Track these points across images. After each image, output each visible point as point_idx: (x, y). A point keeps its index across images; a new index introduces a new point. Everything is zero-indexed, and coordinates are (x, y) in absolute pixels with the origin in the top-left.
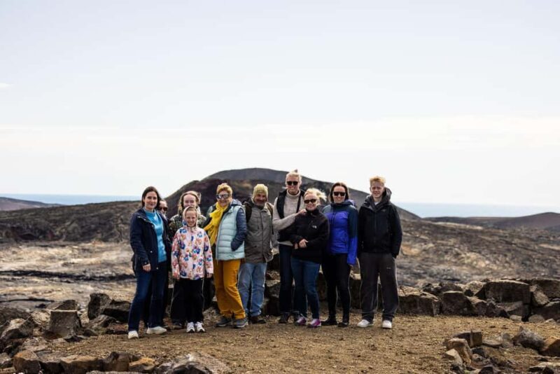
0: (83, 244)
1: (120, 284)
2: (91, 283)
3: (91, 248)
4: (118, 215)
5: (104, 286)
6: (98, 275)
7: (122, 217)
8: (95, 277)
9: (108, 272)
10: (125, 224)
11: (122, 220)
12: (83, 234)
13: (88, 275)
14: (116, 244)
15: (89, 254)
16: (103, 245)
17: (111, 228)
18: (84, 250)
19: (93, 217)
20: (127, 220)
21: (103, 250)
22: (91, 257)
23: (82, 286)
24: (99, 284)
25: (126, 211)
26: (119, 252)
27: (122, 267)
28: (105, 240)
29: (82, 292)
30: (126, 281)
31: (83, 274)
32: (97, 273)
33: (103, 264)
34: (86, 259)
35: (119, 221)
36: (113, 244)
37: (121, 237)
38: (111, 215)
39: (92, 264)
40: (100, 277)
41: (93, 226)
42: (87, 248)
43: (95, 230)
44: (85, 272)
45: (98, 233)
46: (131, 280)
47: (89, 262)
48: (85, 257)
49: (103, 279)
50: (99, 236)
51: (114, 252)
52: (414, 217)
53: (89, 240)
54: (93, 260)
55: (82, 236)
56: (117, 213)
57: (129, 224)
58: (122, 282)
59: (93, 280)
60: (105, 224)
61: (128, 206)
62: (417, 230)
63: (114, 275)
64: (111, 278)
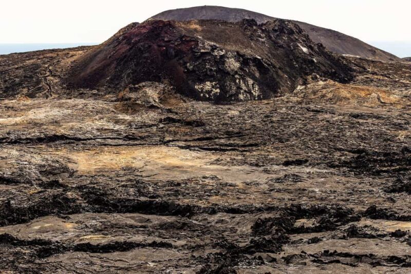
0: (6, 101)
1: (51, 147)
2: (17, 147)
3: (16, 105)
4: (46, 66)
5: (32, 150)
6: (24, 137)
7: (50, 68)
8: (21, 139)
9: (35, 133)
10: (54, 76)
11: (50, 71)
12: (6, 90)
13: (12, 137)
14: (45, 100)
15: (14, 113)
16: (29, 102)
17: (38, 82)
18: (8, 108)
19: (17, 69)
20: (57, 71)
21: (29, 108)
22: (15, 116)
23: (5, 150)
24: (25, 148)
25: (55, 61)
26: (48, 109)
27: (52, 127)
28: (31, 96)
29: (6, 158)
30: (57, 142)
31: (7, 136)
32: (23, 134)
33: (30, 123)
34: (10, 119)
35: (48, 74)
36: (41, 101)
37: (50, 91)
38: (37, 66)
39: (17, 124)
40: (27, 139)
41: (17, 80)
42: (11, 105)
43: (20, 84)
44: (9, 134)
45: (24, 88)
46: (63, 142)
47: (13, 123)
48: (9, 116)
49: (29, 141)
50: (25, 91)
51: (43, 110)
52: (392, 57)
53: (13, 96)
54: (18, 119)
55: (5, 92)
56: (45, 63)
57: (59, 77)
58: (52, 144)
59: (19, 143)
60: (31, 77)
61: (58, 55)
62: (396, 73)
63: (42, 136)
64: (40, 140)
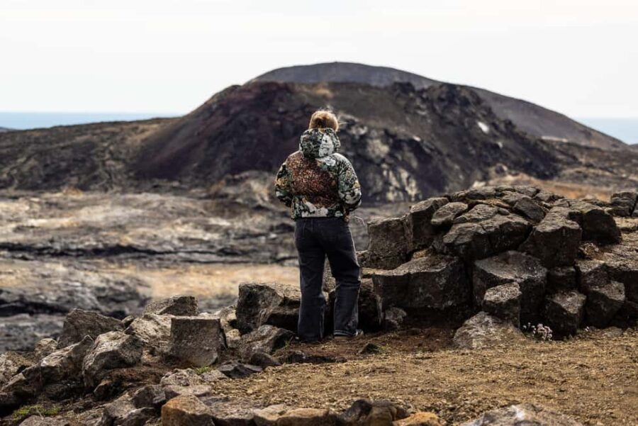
0: (47, 195)
1: (112, 262)
2: (64, 261)
3: (62, 201)
4: (106, 145)
5: (85, 266)
6: (74, 247)
7: (112, 148)
8: (69, 250)
9: (90, 242)
10: (117, 159)
11: (111, 153)
12: (47, 179)
13: (58, 246)
14: (103, 194)
15: (58, 211)
16: (81, 196)
17: (94, 168)
18: (50, 205)
19: (63, 148)
20: (121, 153)
21: (81, 205)
22: (61, 216)
23: (48, 265)
24: (76, 263)
25: (118, 138)
26: (108, 207)
27: (113, 234)
28: (83, 188)
29: (49, 276)
30: (122, 256)
31: (49, 245)
32: (72, 243)
33: (81, 227)
34: (53, 220)
35: (108, 156)
36: (97, 195)
37: (110, 182)
38: (92, 145)
39: (62, 228)
40: (78, 250)
41: (63, 164)
42: (54, 200)
43: (67, 171)
44: (52, 241)
45: (72, 176)
46: (129, 255)
47: (58, 226)
48: (52, 216)
49: (82, 253)
50: (74, 180)
51: (100, 209)
52: (616, 142)
53: (57, 188)
54: (65, 221)
55: (45, 181)
56: (103, 141)
57: (124, 161)
58: (114, 258)
59: (67, 255)
60: (83, 161)
61: (122, 129)
62: (622, 166)
63: (101, 246)
64: (97, 252)
